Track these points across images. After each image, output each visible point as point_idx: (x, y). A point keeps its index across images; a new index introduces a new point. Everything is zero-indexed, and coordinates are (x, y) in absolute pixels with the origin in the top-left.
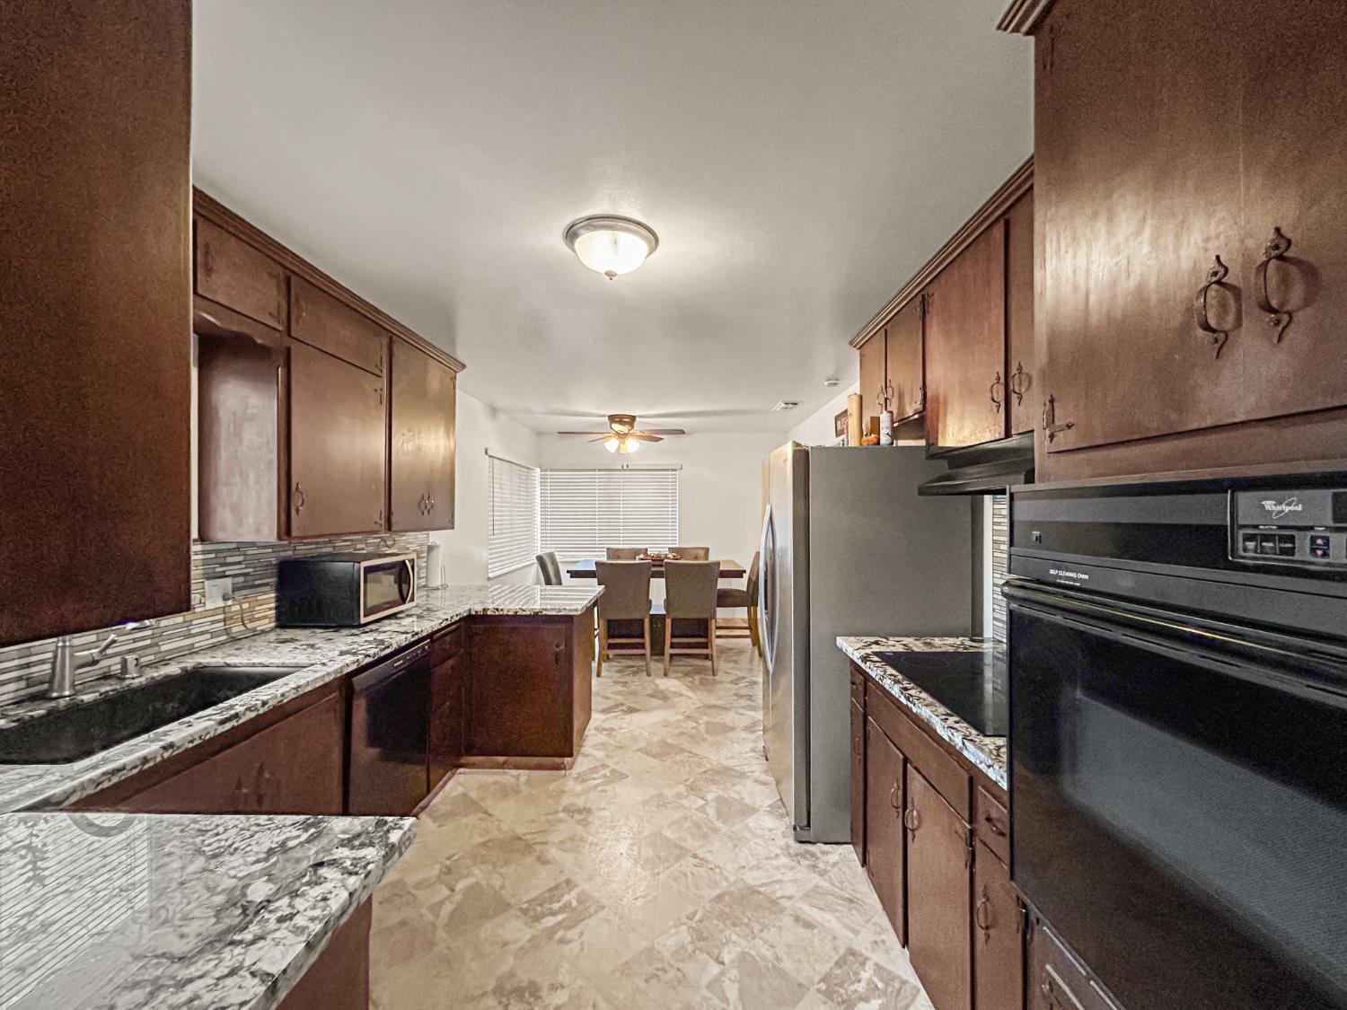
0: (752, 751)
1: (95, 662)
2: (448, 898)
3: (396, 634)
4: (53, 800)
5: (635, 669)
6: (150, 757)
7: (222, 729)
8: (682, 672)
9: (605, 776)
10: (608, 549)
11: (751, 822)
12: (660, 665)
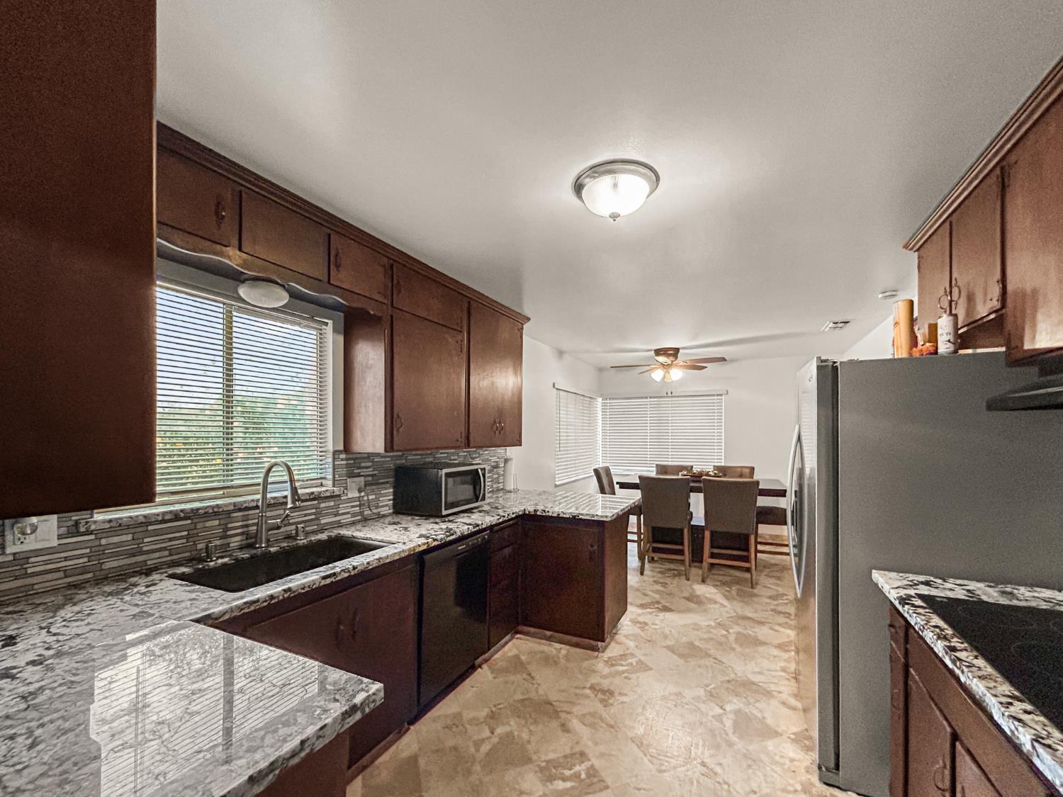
0: (783, 670)
1: (279, 528)
2: (488, 738)
3: (462, 525)
4: (213, 617)
5: (676, 572)
6: (275, 595)
7: (323, 583)
8: (721, 581)
9: (632, 664)
10: (657, 465)
11: (770, 745)
12: (700, 572)
